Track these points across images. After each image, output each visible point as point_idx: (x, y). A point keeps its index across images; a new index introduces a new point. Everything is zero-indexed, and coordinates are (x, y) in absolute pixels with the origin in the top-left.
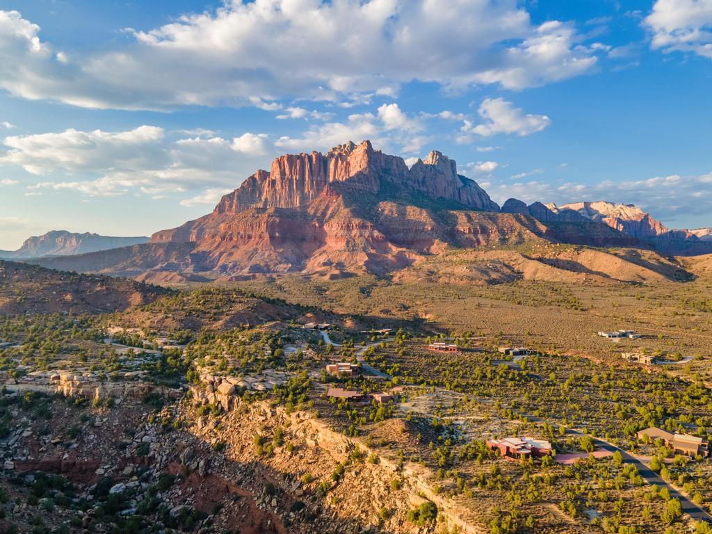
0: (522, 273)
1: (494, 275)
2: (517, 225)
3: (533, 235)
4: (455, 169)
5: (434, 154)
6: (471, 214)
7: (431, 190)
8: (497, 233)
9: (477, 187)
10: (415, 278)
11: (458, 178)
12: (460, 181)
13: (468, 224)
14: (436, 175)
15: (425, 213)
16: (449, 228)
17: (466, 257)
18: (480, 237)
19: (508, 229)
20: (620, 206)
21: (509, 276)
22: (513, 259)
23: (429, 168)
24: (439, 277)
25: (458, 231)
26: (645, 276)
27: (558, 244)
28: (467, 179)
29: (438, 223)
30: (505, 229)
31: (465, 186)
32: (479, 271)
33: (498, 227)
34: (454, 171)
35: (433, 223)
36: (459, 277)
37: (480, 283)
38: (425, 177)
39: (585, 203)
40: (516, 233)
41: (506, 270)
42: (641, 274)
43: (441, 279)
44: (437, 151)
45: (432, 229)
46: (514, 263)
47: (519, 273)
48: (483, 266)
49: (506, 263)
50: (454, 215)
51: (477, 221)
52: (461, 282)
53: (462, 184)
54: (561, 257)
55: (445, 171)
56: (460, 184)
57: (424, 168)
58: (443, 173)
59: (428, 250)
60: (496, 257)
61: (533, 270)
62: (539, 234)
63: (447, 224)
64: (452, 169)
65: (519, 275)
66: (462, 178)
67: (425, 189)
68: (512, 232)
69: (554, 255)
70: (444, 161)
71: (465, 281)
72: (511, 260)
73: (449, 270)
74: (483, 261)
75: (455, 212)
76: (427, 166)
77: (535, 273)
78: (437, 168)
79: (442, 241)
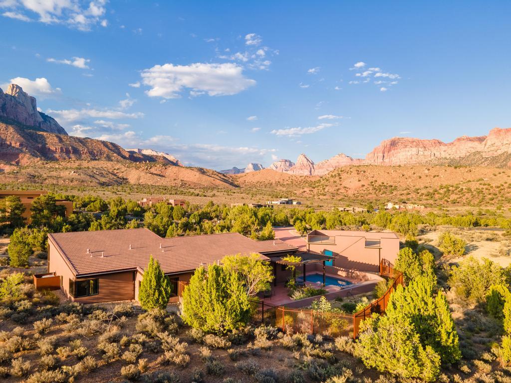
0: (126, 179)
1: (103, 180)
2: (106, 149)
3: (120, 158)
4: (36, 105)
5: (13, 87)
6: (62, 136)
7: (12, 117)
8: (88, 154)
9: (56, 124)
10: (13, 180)
11: (39, 114)
12: (40, 116)
13: (59, 144)
14: (16, 105)
15: (11, 129)
16: (40, 145)
17: (69, 165)
18: (72, 156)
19: (97, 152)
20: (161, 154)
21: (117, 181)
22: (116, 168)
23: (9, 98)
24: (46, 179)
25: (49, 149)
26: (217, 184)
27: (148, 162)
28: (47, 116)
29: (28, 140)
30: (95, 151)
31: (45, 122)
32: (88, 175)
33: (88, 149)
34: (34, 107)
35: (22, 139)
36: (68, 179)
37: (91, 184)
38: (5, 104)
39: (139, 149)
40: (105, 155)
41: (112, 177)
42: (213, 182)
43: (47, 181)
44: (16, 85)
45: (21, 145)
46: (118, 171)
47: (124, 179)
48: (89, 172)
49: (111, 171)
50: (42, 136)
51: (68, 142)
52: (71, 184)
53: (43, 120)
54: (153, 170)
55: (25, 104)
56: (41, 119)
57: (4, 97)
58: (23, 105)
59: (18, 163)
60: (100, 166)
61: (136, 177)
62: (124, 157)
63: (37, 142)
64: (32, 104)
65: (125, 180)
66: (42, 114)
67: (5, 115)
68: (101, 155)
69: (147, 169)
70: (25, 96)
71: (75, 183)
72: (115, 169)
73: (54, 174)
74: (88, 168)
75: (45, 134)
76: (7, 95)
77: (139, 179)
78: (18, 100)
79: (33, 156)
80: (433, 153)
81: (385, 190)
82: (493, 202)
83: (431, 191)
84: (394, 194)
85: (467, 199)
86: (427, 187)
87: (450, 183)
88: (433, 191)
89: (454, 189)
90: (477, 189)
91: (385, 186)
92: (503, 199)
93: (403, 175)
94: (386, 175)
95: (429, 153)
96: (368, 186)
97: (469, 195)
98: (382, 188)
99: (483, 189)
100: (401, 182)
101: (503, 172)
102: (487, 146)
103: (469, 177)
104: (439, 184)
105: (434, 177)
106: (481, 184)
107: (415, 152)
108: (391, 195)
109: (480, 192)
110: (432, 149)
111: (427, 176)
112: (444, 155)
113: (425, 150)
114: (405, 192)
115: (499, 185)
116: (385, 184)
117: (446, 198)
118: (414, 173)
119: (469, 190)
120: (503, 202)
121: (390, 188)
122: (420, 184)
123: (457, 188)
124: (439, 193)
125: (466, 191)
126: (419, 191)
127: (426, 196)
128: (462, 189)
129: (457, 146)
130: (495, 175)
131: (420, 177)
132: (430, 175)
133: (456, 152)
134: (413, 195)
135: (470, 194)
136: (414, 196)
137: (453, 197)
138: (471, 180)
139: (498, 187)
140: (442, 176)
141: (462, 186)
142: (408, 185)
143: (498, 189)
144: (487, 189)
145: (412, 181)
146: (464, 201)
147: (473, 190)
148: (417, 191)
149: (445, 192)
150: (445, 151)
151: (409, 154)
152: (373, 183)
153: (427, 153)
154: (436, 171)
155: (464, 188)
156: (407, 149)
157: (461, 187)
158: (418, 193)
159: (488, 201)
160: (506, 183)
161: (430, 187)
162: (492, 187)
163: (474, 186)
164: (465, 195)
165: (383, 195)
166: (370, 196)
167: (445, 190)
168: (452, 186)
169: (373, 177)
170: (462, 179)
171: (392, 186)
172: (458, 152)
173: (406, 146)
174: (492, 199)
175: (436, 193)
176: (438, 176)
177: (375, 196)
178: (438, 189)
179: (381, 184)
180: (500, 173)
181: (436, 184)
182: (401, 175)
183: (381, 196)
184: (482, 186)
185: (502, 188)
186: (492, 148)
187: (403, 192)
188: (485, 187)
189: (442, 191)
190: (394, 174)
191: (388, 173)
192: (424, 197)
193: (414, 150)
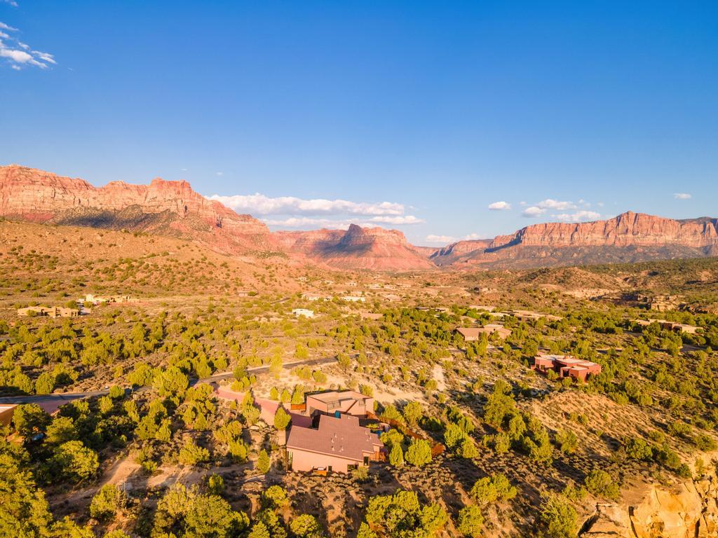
80: (77, 199)
81: (39, 263)
82: (184, 283)
83: (110, 267)
84: (57, 270)
85: (156, 278)
86: (102, 261)
87: (130, 255)
88: (113, 266)
89: (138, 264)
90: (164, 265)
91: (38, 256)
92: (193, 279)
93: (65, 241)
94: (38, 239)
95: (72, 199)
96: (9, 256)
97: (156, 274)
98: (34, 258)
99: (170, 266)
100: (63, 250)
101: (187, 245)
102: (148, 200)
103: (153, 249)
104: (118, 257)
105: (110, 246)
106: (168, 260)
107: (50, 194)
108: (52, 272)
109: (168, 270)
110: (76, 192)
111: (100, 244)
112: (92, 204)
113: (65, 193)
114: (74, 267)
115: (187, 262)
116: (37, 253)
117: (131, 278)
118: (82, 239)
119: (156, 266)
120: (194, 283)
121: (48, 260)
122: (92, 256)
123: (142, 263)
124: (120, 270)
125: (152, 267)
126: (92, 266)
127: (103, 273)
128: (148, 265)
129: (111, 194)
130: (179, 248)
131: (91, 246)
132: (104, 244)
133: (110, 201)
134: (85, 272)
135: (158, 272)
136: (88, 274)
137: (140, 276)
138: (155, 253)
139: (186, 265)
140: (120, 246)
141: (147, 261)
142: (74, 256)
143: (186, 267)
144: (175, 266)
145: (79, 250)
146: (153, 281)
147: (160, 267)
148: (89, 265)
149: (128, 269)
150: (94, 198)
151: (39, 195)
152: (17, 251)
153: (68, 197)
154: (112, 238)
155: (150, 264)
156: (36, 187)
157: (146, 263)
158: (92, 269)
159: (179, 281)
160: (193, 260)
161: (107, 260)
162: (180, 264)
163: (161, 262)
164: (153, 274)
165: (41, 272)
166: (17, 273)
167: (126, 265)
168: (136, 261)
169: (16, 241)
170: (144, 251)
171: (49, 257)
172: (113, 203)
173: (33, 183)
174: (183, 280)
175: (116, 269)
176: (115, 245)
177: (26, 272)
178: (117, 263)
179: (31, 253)
180: (183, 246)
181: (114, 256)
182: (62, 241)
183: (37, 273)
184: (168, 263)
185: (190, 265)
186: (153, 203)
187: (70, 268)
188: (173, 263)
189: (122, 267)
190: (50, 239)
191: (41, 236)
192: (103, 276)
193: (48, 191)
